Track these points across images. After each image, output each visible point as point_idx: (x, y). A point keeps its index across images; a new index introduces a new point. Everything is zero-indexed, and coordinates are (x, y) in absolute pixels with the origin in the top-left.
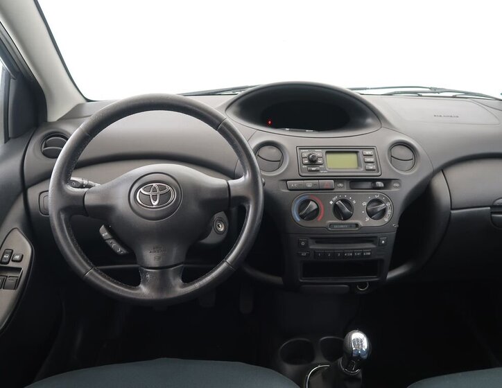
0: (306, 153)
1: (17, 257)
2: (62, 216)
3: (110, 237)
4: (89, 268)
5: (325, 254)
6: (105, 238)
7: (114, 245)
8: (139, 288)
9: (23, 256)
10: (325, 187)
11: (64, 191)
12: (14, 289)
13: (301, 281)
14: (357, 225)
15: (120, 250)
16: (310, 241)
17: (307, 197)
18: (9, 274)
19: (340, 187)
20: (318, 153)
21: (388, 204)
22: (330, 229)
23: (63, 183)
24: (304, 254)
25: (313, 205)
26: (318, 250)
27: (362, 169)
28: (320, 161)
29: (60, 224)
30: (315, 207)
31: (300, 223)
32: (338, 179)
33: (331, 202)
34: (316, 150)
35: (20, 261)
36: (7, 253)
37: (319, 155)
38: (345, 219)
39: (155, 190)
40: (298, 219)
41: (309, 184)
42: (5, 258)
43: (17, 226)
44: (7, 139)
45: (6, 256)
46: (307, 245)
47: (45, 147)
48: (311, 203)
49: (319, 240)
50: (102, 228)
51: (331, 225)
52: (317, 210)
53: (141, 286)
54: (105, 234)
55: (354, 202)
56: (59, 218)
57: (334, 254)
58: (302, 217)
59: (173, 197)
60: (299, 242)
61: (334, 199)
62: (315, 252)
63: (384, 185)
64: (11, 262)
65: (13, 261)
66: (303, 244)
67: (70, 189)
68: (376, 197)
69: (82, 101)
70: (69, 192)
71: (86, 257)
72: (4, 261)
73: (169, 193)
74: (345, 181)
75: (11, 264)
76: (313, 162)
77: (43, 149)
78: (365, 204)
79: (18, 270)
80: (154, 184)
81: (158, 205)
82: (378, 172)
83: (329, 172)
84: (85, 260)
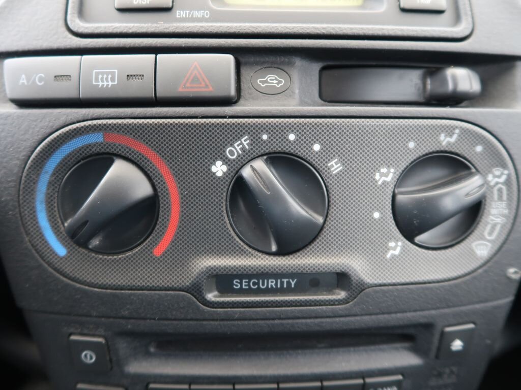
14: (342, 279)
16: (122, 346)
21: (497, 177)
26: (164, 379)
27: (382, 8)
30: (142, 188)
31: (65, 268)
33: (219, 169)
38: (283, 252)
40: (58, 246)
48: (119, 170)
52: (151, 205)
55: (335, 166)
61: (235, 150)
63: (484, 82)
68: (446, 141)
74: (299, 62)
78: (386, 176)
82: (457, 19)
83: (217, 15)
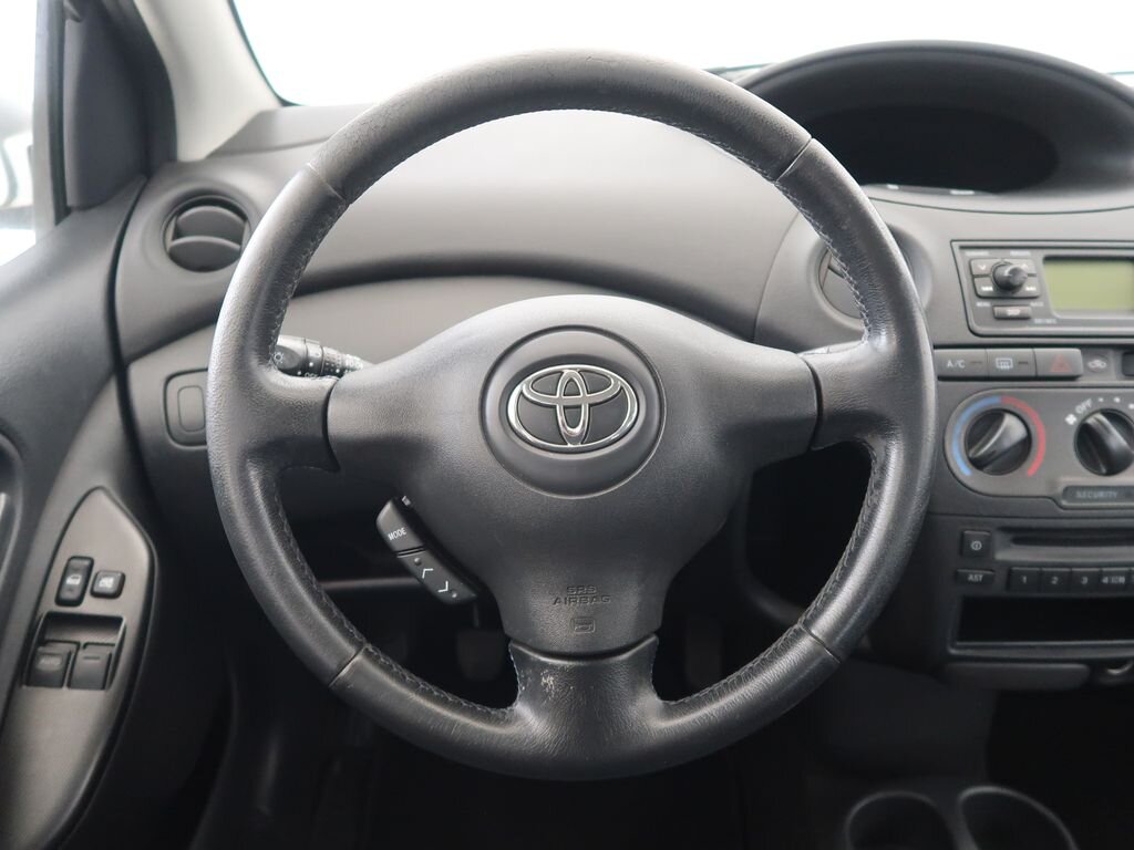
0: (984, 262)
1: (107, 584)
2: (254, 475)
3: (414, 542)
4: (351, 650)
5: (1040, 576)
6: (397, 547)
7: (427, 569)
8: (518, 718)
9: (123, 578)
10: (1054, 371)
11: (260, 389)
12: (103, 688)
13: (953, 651)
15: (447, 588)
16: (999, 538)
17: (994, 402)
18: (84, 638)
19: (1096, 372)
20: (1025, 262)
22: (1064, 503)
23: (254, 362)
24: (976, 577)
25: (1012, 429)
26: (1022, 564)
28: (1030, 289)
29: (249, 503)
30: (1019, 433)
31: (970, 483)
32: (1092, 347)
33: (1071, 420)
34: (1014, 253)
35: (115, 595)
36: (76, 570)
37: (1025, 266)
38: (1111, 472)
39: (571, 390)
40: (963, 470)
41: (1004, 361)
42: (71, 589)
43: (103, 479)
44: (62, 211)
45: (74, 581)
46: (987, 550)
47: (178, 234)
48: (1009, 420)
49: (1025, 536)
50: (387, 513)
51: (1070, 491)
52: (1026, 444)
53: (521, 708)
54: (396, 532)
56: (244, 483)
57: (1070, 579)
58: (977, 464)
59: (633, 415)
60: (963, 542)
61: (1082, 408)
62: (1011, 572)
64: (88, 598)
65: (96, 595)
66: (976, 545)
67: (278, 382)
69: (272, 104)
70: (273, 391)
71: (335, 612)
72: (67, 595)
73: (619, 401)
74: (1111, 353)
75: (90, 606)
76: (1007, 289)
77: (171, 243)
79: (112, 623)
80: (568, 370)
81: (583, 438)
83: (1061, 323)
84: (334, 621)
